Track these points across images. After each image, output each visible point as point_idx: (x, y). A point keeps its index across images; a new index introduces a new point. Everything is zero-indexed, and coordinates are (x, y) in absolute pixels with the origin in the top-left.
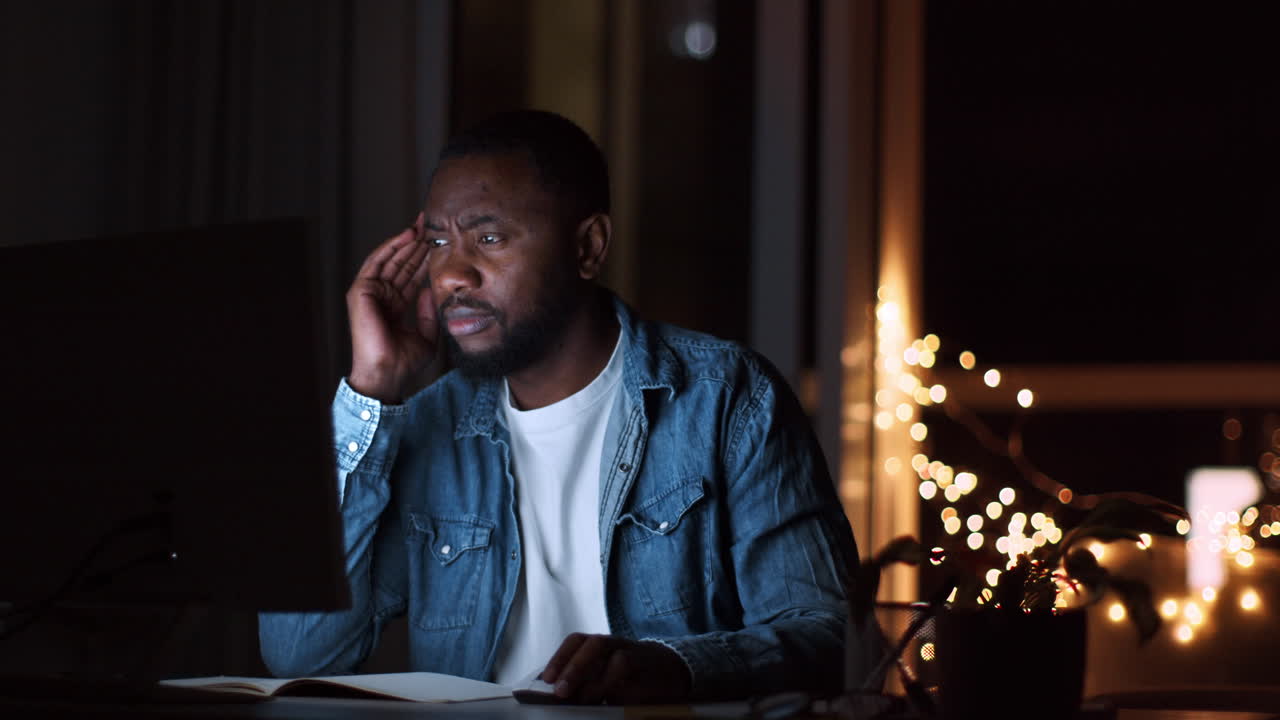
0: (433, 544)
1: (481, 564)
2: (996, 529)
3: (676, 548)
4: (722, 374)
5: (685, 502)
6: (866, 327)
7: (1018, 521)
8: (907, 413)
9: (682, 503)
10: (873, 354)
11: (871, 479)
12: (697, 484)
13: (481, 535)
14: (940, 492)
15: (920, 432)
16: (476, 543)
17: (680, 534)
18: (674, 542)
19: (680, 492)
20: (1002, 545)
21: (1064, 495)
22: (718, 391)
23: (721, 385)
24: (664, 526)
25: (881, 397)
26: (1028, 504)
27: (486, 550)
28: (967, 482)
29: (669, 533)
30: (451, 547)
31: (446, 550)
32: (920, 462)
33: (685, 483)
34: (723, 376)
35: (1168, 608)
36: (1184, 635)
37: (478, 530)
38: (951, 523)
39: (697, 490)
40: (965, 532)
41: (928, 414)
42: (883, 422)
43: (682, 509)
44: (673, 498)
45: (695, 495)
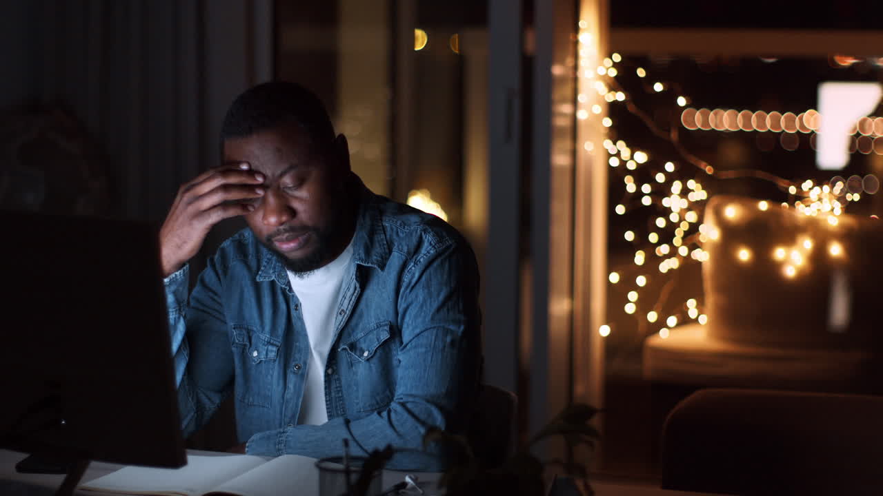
0: (249, 348)
1: (272, 369)
2: (661, 191)
3: (374, 370)
4: (405, 249)
5: (378, 340)
6: (571, 48)
7: (677, 186)
8: (598, 109)
9: (376, 340)
10: (576, 68)
11: (574, 153)
12: (386, 328)
13: (272, 351)
14: (623, 163)
15: (608, 122)
16: (269, 357)
17: (375, 360)
18: (372, 365)
19: (375, 332)
20: (666, 202)
21: (709, 170)
22: (401, 262)
23: (404, 258)
24: (366, 354)
25: (581, 98)
26: (683, 174)
27: (275, 361)
28: (641, 157)
29: (368, 360)
30: (258, 351)
31: (255, 354)
32: (608, 144)
33: (379, 326)
34: (406, 251)
35: (779, 253)
36: (790, 272)
37: (270, 348)
38: (631, 187)
39: (386, 333)
40: (639, 194)
41: (614, 109)
42: (582, 115)
43: (376, 345)
44: (371, 336)
45: (385, 336)
